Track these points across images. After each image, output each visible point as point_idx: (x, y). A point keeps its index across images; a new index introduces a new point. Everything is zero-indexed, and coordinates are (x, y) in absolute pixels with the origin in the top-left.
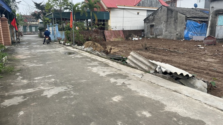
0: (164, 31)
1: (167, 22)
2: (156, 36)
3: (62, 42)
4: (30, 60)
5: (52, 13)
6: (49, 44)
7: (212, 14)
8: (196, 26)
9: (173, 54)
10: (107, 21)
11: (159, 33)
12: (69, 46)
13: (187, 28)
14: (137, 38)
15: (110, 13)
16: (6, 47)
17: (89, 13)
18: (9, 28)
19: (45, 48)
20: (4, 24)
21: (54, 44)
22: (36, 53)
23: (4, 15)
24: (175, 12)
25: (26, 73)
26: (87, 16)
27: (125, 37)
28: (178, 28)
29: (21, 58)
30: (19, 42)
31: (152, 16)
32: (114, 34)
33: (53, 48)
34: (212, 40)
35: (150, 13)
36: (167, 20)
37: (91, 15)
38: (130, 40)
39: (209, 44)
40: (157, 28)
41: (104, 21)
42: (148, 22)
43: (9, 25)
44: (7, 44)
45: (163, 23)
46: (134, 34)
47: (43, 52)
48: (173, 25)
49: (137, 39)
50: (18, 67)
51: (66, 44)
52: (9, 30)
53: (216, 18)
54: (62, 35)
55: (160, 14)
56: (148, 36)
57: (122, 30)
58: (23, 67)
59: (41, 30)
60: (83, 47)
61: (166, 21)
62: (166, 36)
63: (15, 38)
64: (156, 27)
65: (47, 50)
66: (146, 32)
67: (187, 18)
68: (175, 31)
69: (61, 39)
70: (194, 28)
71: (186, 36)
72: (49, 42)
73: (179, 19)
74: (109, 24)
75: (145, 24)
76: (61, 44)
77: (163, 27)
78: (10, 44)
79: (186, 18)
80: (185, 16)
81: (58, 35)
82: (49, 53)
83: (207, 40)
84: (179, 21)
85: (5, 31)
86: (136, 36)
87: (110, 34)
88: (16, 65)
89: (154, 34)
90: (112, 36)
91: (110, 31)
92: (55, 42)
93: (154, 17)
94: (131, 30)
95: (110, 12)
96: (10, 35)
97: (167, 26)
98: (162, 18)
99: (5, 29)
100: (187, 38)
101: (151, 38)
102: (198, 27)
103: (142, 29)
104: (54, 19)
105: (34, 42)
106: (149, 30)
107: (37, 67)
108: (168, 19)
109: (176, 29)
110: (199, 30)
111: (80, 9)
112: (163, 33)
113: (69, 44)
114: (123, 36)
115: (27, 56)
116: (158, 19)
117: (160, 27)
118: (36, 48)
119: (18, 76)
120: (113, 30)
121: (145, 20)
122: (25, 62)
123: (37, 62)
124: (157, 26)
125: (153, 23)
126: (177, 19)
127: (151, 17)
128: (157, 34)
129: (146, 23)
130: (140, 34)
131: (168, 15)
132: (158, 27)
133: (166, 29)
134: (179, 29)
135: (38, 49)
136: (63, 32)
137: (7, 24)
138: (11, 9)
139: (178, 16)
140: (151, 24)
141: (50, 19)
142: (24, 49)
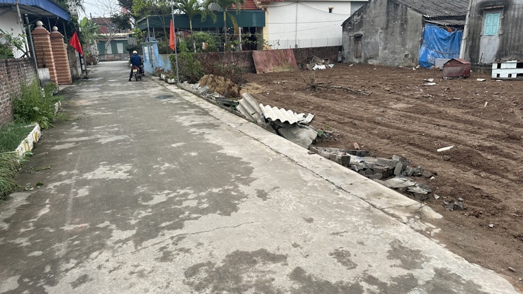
0: (381, 48)
1: (387, 28)
2: (366, 59)
4: (95, 107)
5: (145, 20)
6: (141, 80)
7: (470, 10)
8: (442, 37)
10: (260, 29)
11: (372, 53)
12: (173, 83)
13: (424, 41)
14: (324, 64)
15: (266, 13)
16: (61, 88)
17: (220, 14)
18: (66, 52)
19: (128, 88)
20: (57, 45)
21: (150, 80)
22: (109, 97)
23: (56, 28)
24: (402, 7)
25: (85, 122)
26: (215, 20)
27: (298, 64)
28: (408, 41)
29: (83, 104)
30: (86, 78)
31: (358, 15)
32: (275, 58)
33: (143, 88)
34: (459, 68)
35: (356, 9)
36: (388, 25)
37: (225, 19)
38: (307, 69)
39: (453, 77)
40: (368, 43)
41: (253, 30)
42: (350, 30)
43: (65, 46)
44: (64, 82)
45: (380, 31)
46: (319, 57)
47: (123, 95)
48: (397, 36)
49: (323, 67)
50: (76, 116)
51: (169, 80)
52: (66, 55)
53: (481, 20)
54: (167, 63)
55: (373, 11)
56: (350, 60)
57: (293, 47)
58: (83, 116)
60: (197, 85)
61: (385, 26)
62: (385, 59)
63: (80, 70)
64: (366, 41)
65: (133, 91)
66: (346, 51)
67: (425, 21)
68: (402, 49)
69: (163, 70)
70: (438, 43)
71: (423, 60)
72: (140, 77)
73: (410, 21)
74: (265, 37)
75: (345, 33)
76: (162, 80)
77: (379, 39)
78: (68, 82)
79: (423, 21)
80: (421, 15)
81: (158, 62)
82: (131, 97)
83: (449, 68)
84: (409, 27)
85: (60, 57)
86: (323, 61)
87: (265, 58)
88: (74, 114)
89: (362, 55)
90: (269, 61)
91: (267, 51)
92: (153, 78)
93: (362, 18)
94: (313, 48)
95: (265, 9)
96: (68, 64)
97: (386, 39)
98: (377, 20)
99: (59, 54)
100: (424, 62)
101: (357, 64)
102: (445, 40)
103: (338, 45)
104: (151, 29)
105: (114, 76)
106: (352, 47)
107: (103, 115)
108: (388, 22)
109: (403, 45)
110: (447, 45)
111: (202, 8)
112: (380, 54)
114: (295, 61)
115: (92, 101)
116: (369, 22)
117: (372, 40)
118: (114, 89)
119: (73, 126)
120: (273, 48)
121: (344, 25)
122: (88, 109)
123: (106, 109)
124: (367, 37)
125: (361, 32)
126: (406, 21)
127: (355, 17)
128: (368, 55)
129: (347, 30)
130: (334, 57)
131: (388, 12)
132: (369, 40)
133: (385, 44)
134: (409, 45)
135: (116, 90)
136: (168, 56)
137: (62, 44)
138: (69, 13)
139: (409, 17)
140: (355, 33)
141: (142, 31)
142: (92, 90)
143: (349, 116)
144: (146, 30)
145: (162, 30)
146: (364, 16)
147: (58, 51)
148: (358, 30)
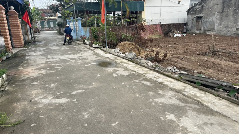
0: (216, 24)
1: (223, 12)
2: (205, 31)
3: (88, 42)
5: (73, 4)
6: (71, 44)
10: (141, 12)
11: (210, 27)
15: (145, 3)
16: (14, 51)
17: (119, 3)
18: (20, 25)
19: (66, 53)
20: (13, 19)
23: (13, 7)
30: (34, 42)
31: (200, 5)
32: (150, 30)
33: (78, 52)
37: (122, 5)
38: (171, 37)
40: (207, 21)
41: (136, 12)
42: (193, 14)
43: (19, 20)
44: (18, 46)
45: (216, 14)
46: (176, 29)
48: (231, 17)
49: (179, 35)
50: (19, 108)
51: (94, 45)
52: (20, 27)
54: (87, 33)
56: (192, 31)
57: (159, 23)
59: (60, 25)
60: (118, 50)
61: (221, 11)
62: (220, 31)
63: (30, 36)
64: (205, 20)
66: (190, 26)
68: (234, 25)
69: (85, 38)
74: (143, 16)
75: (189, 15)
76: (86, 44)
77: (215, 19)
78: (21, 45)
81: (81, 32)
85: (15, 28)
86: (178, 32)
88: (17, 100)
89: (202, 28)
90: (147, 32)
91: (145, 25)
92: (78, 42)
93: (203, 6)
94: (171, 24)
95: (144, 1)
96: (21, 34)
97: (221, 19)
98: (215, 7)
99: (15, 26)
101: (198, 34)
103: (184, 22)
104: (76, 12)
105: (53, 40)
106: (194, 24)
108: (223, 8)
109: (236, 22)
112: (216, 28)
113: (97, 46)
114: (161, 32)
116: (208, 8)
117: (210, 20)
118: (55, 53)
120: (148, 24)
121: (189, 11)
124: (206, 18)
125: (201, 15)
126: (238, 8)
127: (197, 7)
128: (206, 29)
129: (191, 14)
130: (182, 29)
132: (208, 20)
133: (220, 22)
135: (58, 54)
136: (88, 29)
137: (17, 19)
140: (197, 16)
141: (70, 12)
142: (38, 53)
144: (73, 11)
146: (204, 5)
147: (14, 24)
148: (199, 13)
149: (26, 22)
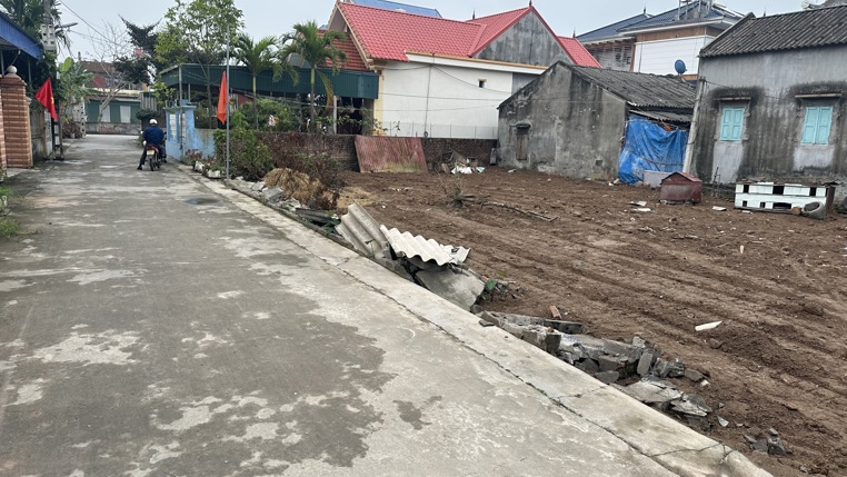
0: (558, 148)
1: (569, 118)
2: (535, 164)
3: (200, 166)
4: (71, 213)
5: (177, 69)
6: (159, 170)
7: (700, 100)
8: (655, 137)
9: (523, 221)
10: (370, 103)
11: (544, 155)
12: (217, 179)
13: (628, 142)
14: (468, 165)
15: (380, 78)
16: (11, 174)
17: (305, 73)
18: (27, 111)
19: (135, 182)
20: (13, 97)
21: (176, 171)
22: (100, 195)
23: (14, 69)
24: (594, 86)
25: (50, 240)
26: (296, 81)
27: (427, 162)
28: (602, 140)
29: (50, 205)
30: (59, 158)
31: (525, 94)
32: (391, 149)
33: (163, 184)
34: (685, 188)
35: (522, 84)
36: (570, 113)
37: (313, 80)
38: (442, 172)
39: (676, 201)
40: (539, 139)
41: (358, 102)
42: (511, 116)
43: (27, 101)
44: (17, 163)
45: (558, 121)
46: (461, 153)
47: (127, 193)
48: (586, 131)
49: (467, 170)
50: (34, 227)
51: (210, 173)
52: (28, 117)
53: (716, 117)
54: (208, 144)
55: (548, 90)
56: (509, 163)
57: (421, 135)
58: (48, 227)
60: (260, 185)
61: (566, 115)
62: (565, 166)
63: (49, 145)
64: (535, 135)
65: (146, 188)
66: (503, 149)
67: (630, 111)
68: (592, 152)
69: (200, 155)
70: (648, 146)
71: (625, 171)
72: (158, 165)
73: (606, 110)
74: (376, 115)
75: (503, 120)
76: (197, 171)
77: (555, 134)
78: (26, 163)
79: (626, 110)
80: (624, 102)
81: (191, 140)
82: (140, 197)
83: (670, 187)
84: (605, 118)
85: (15, 120)
86: (468, 161)
87: (375, 148)
88: (30, 223)
89: (529, 156)
90: (381, 154)
91: (379, 137)
92: (181, 166)
93: (530, 99)
94: (452, 140)
95: (380, 72)
96: (29, 134)
97: (567, 134)
98: (555, 104)
100: (626, 175)
101: (520, 170)
102: (660, 143)
103: (491, 138)
104: (185, 86)
105: (112, 159)
106: (512, 143)
107: (85, 228)
108: (571, 108)
109: (595, 145)
110: (664, 151)
111: (275, 60)
112: (557, 157)
113: (217, 174)
114: (423, 158)
115: (68, 200)
116: (541, 106)
117: (546, 135)
118: (110, 181)
119: (26, 246)
120: (388, 134)
121: (501, 108)
122: (58, 216)
123: (93, 218)
124: (538, 130)
125: (528, 121)
126: (600, 110)
127: (520, 97)
128: (538, 158)
129: (506, 117)
130: (484, 156)
131: (572, 94)
132: (540, 134)
133: (565, 142)
134: (604, 146)
135: (114, 184)
136: (211, 132)
137: (22, 98)
138: (41, 46)
139: (604, 102)
140: (519, 122)
141: (169, 88)
142: (69, 180)
143: (526, 255)
144: (177, 86)
145: (204, 88)
146: (534, 97)
147: (13, 108)
148: (524, 117)
149: (45, 105)
